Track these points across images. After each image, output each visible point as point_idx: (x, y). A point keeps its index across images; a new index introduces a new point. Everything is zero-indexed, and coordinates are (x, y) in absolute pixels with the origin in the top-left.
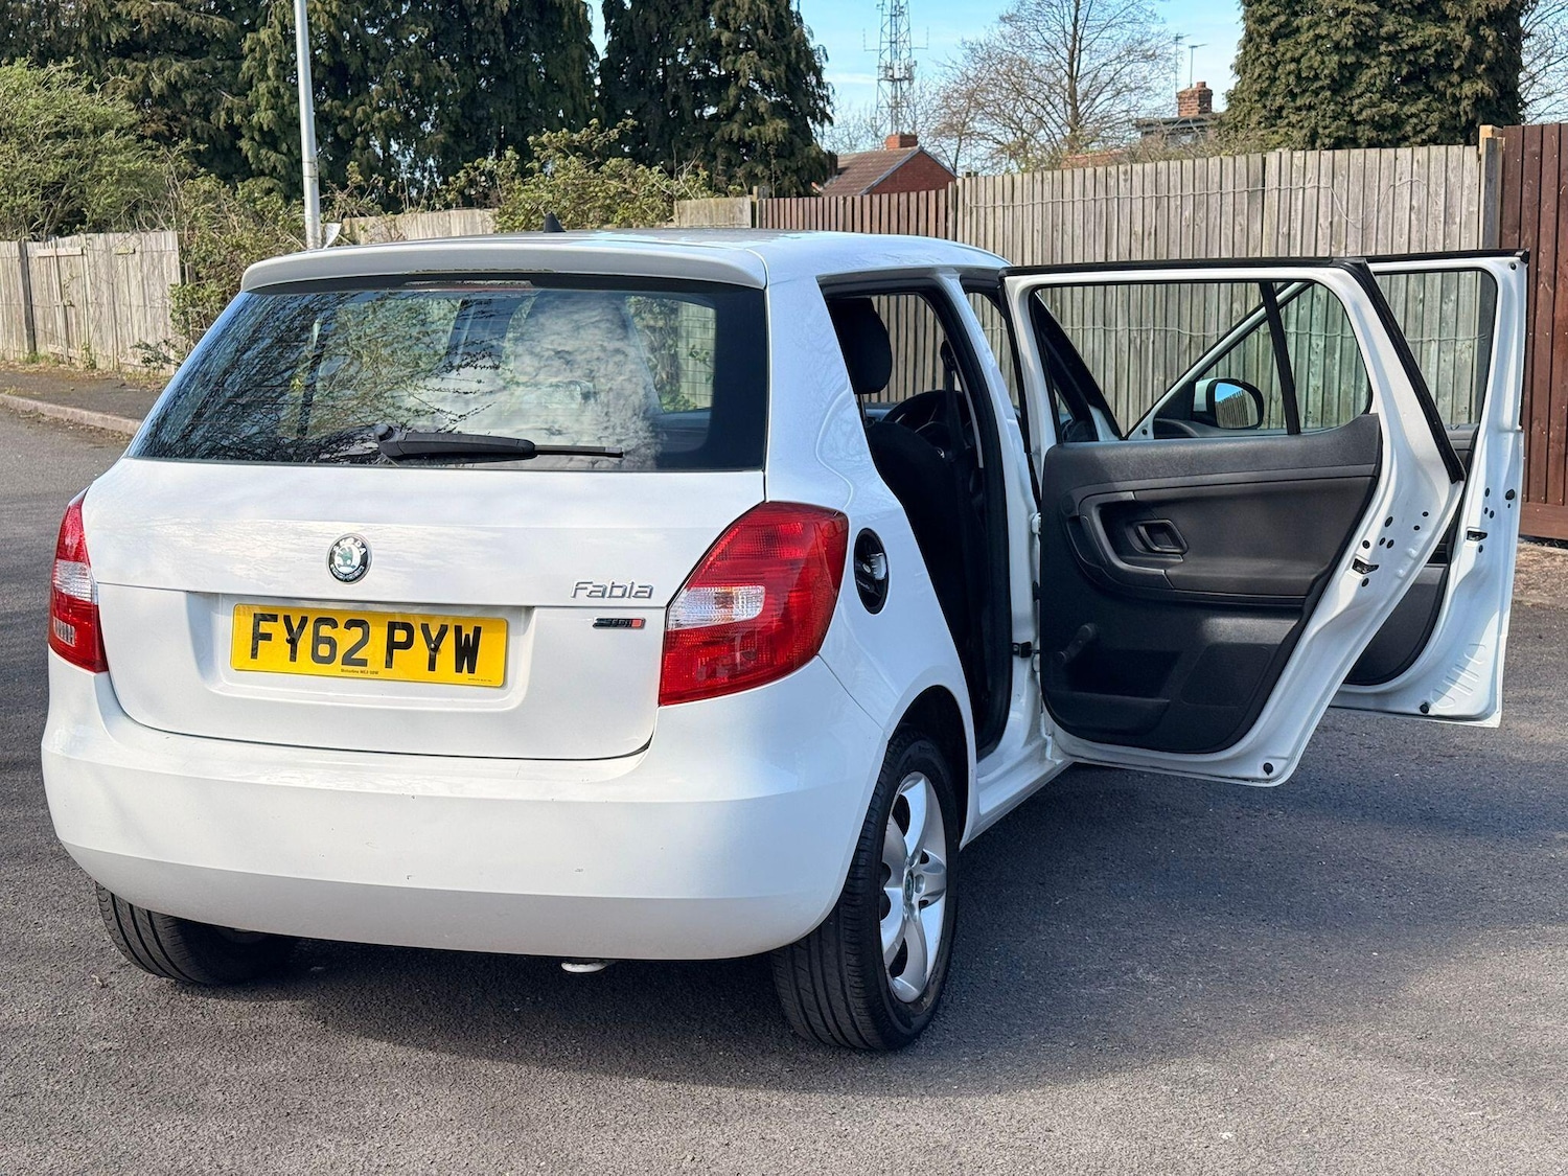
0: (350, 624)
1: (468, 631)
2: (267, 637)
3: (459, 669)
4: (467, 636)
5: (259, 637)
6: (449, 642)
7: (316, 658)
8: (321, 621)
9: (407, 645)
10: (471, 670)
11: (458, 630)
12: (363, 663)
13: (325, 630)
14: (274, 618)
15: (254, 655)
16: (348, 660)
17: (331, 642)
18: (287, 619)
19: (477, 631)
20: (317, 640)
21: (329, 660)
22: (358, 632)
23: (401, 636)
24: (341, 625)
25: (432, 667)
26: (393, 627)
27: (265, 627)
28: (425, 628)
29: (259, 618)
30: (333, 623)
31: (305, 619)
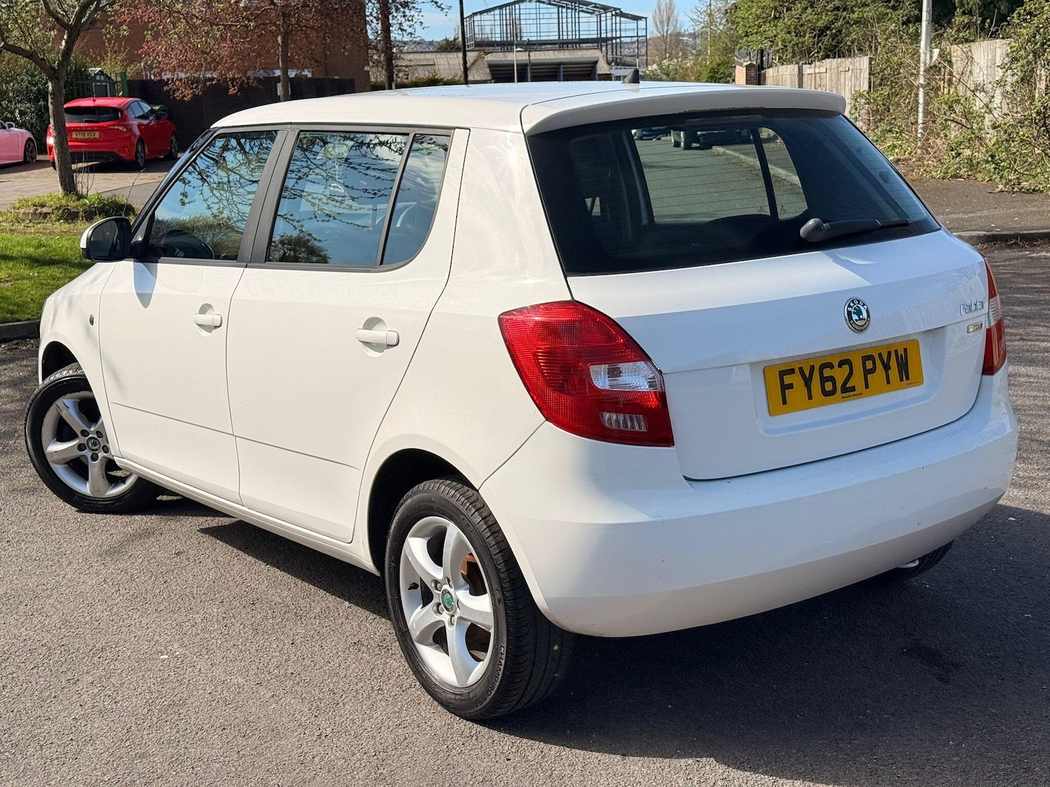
0: (840, 365)
1: (901, 352)
2: (791, 386)
3: (901, 380)
4: (901, 355)
5: (785, 387)
6: (893, 363)
7: (826, 394)
8: (823, 367)
9: (873, 371)
10: (907, 379)
11: (896, 352)
12: (853, 389)
13: (827, 372)
14: (792, 371)
15: (785, 402)
16: (845, 389)
17: (832, 379)
18: (801, 370)
19: (905, 350)
20: (824, 380)
21: (833, 392)
22: (846, 368)
23: (869, 365)
24: (836, 365)
25: (888, 382)
26: (866, 359)
27: (788, 379)
28: (880, 355)
29: (782, 374)
30: (830, 366)
31: (812, 368)
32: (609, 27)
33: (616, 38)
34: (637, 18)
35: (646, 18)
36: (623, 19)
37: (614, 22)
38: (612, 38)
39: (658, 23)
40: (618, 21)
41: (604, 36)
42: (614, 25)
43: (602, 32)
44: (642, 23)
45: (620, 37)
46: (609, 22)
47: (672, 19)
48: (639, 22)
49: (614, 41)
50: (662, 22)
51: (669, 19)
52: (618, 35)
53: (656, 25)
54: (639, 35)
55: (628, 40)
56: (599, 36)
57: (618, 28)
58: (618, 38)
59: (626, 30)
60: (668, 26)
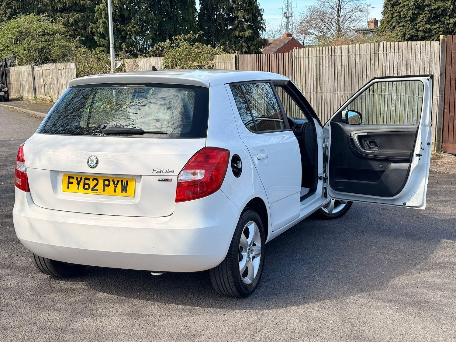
0: (93, 180)
1: (125, 182)
2: (72, 183)
3: (122, 192)
4: (125, 183)
5: (69, 183)
6: (120, 185)
7: (85, 189)
8: (86, 179)
9: (109, 185)
10: (126, 192)
11: (122, 181)
12: (97, 190)
13: (87, 181)
14: (73, 178)
15: (68, 188)
16: (93, 189)
17: (88, 184)
18: (77, 178)
19: (127, 182)
20: (85, 184)
21: (88, 189)
22: (95, 182)
23: (107, 183)
24: (91, 180)
25: (115, 192)
26: (105, 180)
28: (113, 180)
29: (69, 178)
30: (89, 179)
31: (82, 178)
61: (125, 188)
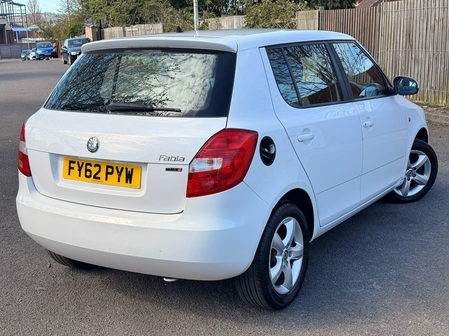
0: (96, 166)
1: (129, 169)
2: (73, 168)
3: (127, 182)
4: (129, 171)
5: (71, 168)
6: (124, 174)
7: (86, 176)
8: (87, 164)
9: (112, 173)
10: (130, 183)
11: (127, 169)
12: (99, 178)
13: (89, 167)
14: (74, 162)
16: (95, 177)
17: (90, 171)
18: (78, 163)
19: (132, 169)
20: (87, 170)
21: (90, 177)
22: (97, 168)
23: (110, 170)
24: (93, 166)
25: (119, 181)
26: (108, 167)
27: (72, 165)
28: (117, 168)
29: (70, 162)
30: (91, 165)
31: (83, 163)
32: (7, 9)
33: (11, 14)
34: (20, 5)
35: (25, 5)
36: (13, 5)
37: (9, 6)
38: (9, 14)
39: (30, 8)
40: (11, 6)
41: (5, 13)
42: (10, 8)
43: (4, 11)
44: (23, 8)
45: (13, 14)
46: (7, 7)
47: (36, 6)
48: (22, 7)
49: (10, 15)
50: (31, 7)
51: (35, 6)
52: (12, 13)
53: (29, 9)
54: (22, 13)
55: (17, 15)
56: (3, 13)
57: (12, 9)
58: (12, 14)
59: (15, 10)
60: (34, 9)
61: (129, 177)
